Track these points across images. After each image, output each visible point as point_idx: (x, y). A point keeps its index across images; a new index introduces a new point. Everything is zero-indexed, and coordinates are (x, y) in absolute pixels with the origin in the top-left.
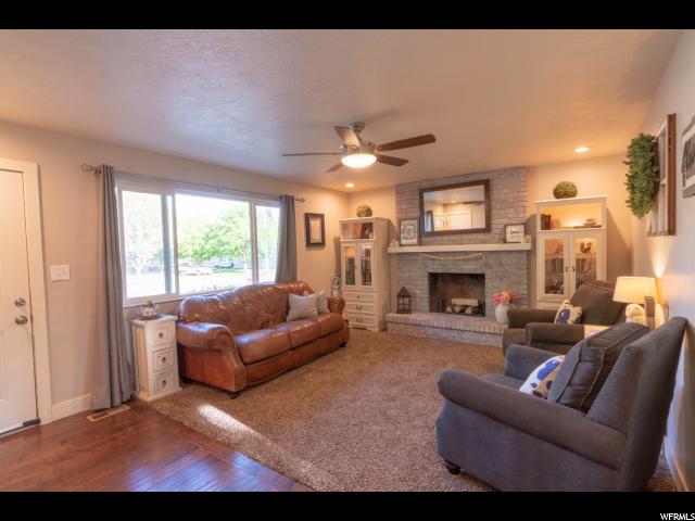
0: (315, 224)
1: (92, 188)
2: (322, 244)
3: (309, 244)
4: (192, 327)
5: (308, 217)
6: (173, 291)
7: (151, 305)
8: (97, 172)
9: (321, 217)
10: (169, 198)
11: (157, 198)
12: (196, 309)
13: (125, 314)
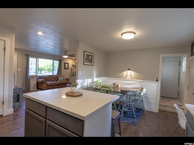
0: (67, 65)
1: (25, 58)
2: (68, 69)
3: (65, 68)
4: (39, 80)
5: (65, 63)
6: (37, 74)
7: (33, 76)
8: (26, 55)
9: (68, 63)
10: (38, 59)
11: (35, 59)
12: (40, 77)
13: (29, 77)
